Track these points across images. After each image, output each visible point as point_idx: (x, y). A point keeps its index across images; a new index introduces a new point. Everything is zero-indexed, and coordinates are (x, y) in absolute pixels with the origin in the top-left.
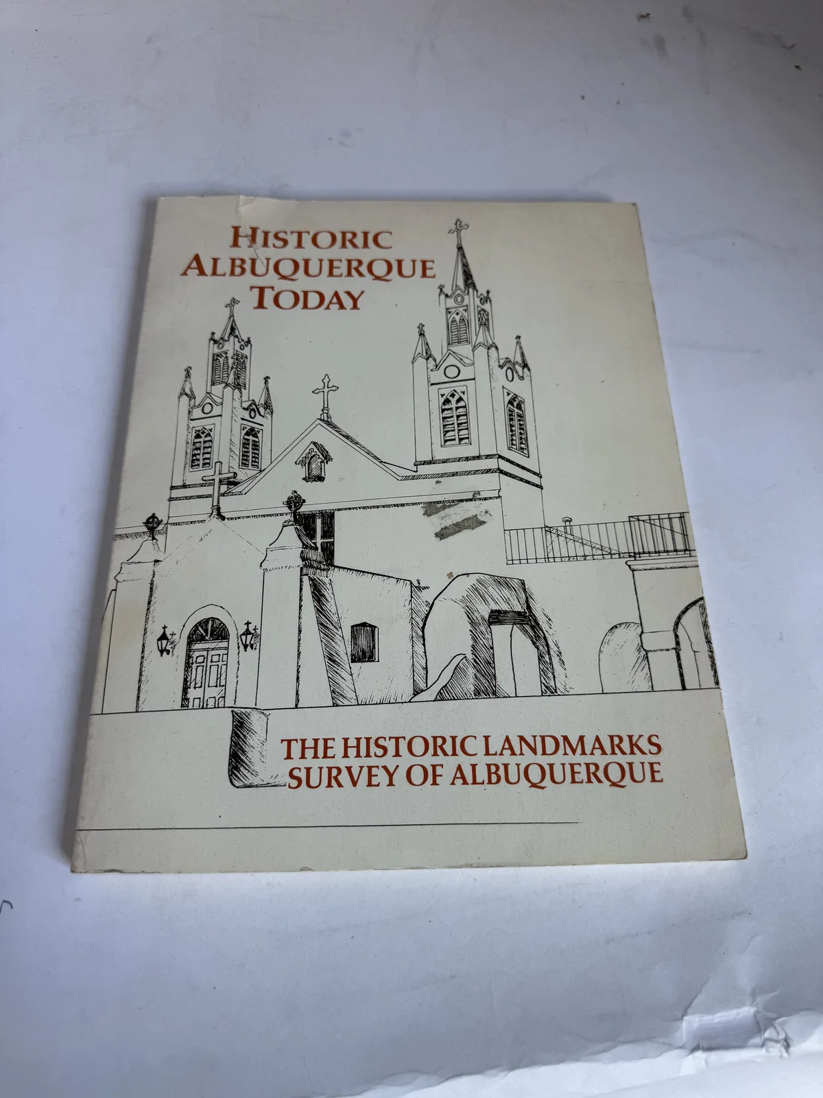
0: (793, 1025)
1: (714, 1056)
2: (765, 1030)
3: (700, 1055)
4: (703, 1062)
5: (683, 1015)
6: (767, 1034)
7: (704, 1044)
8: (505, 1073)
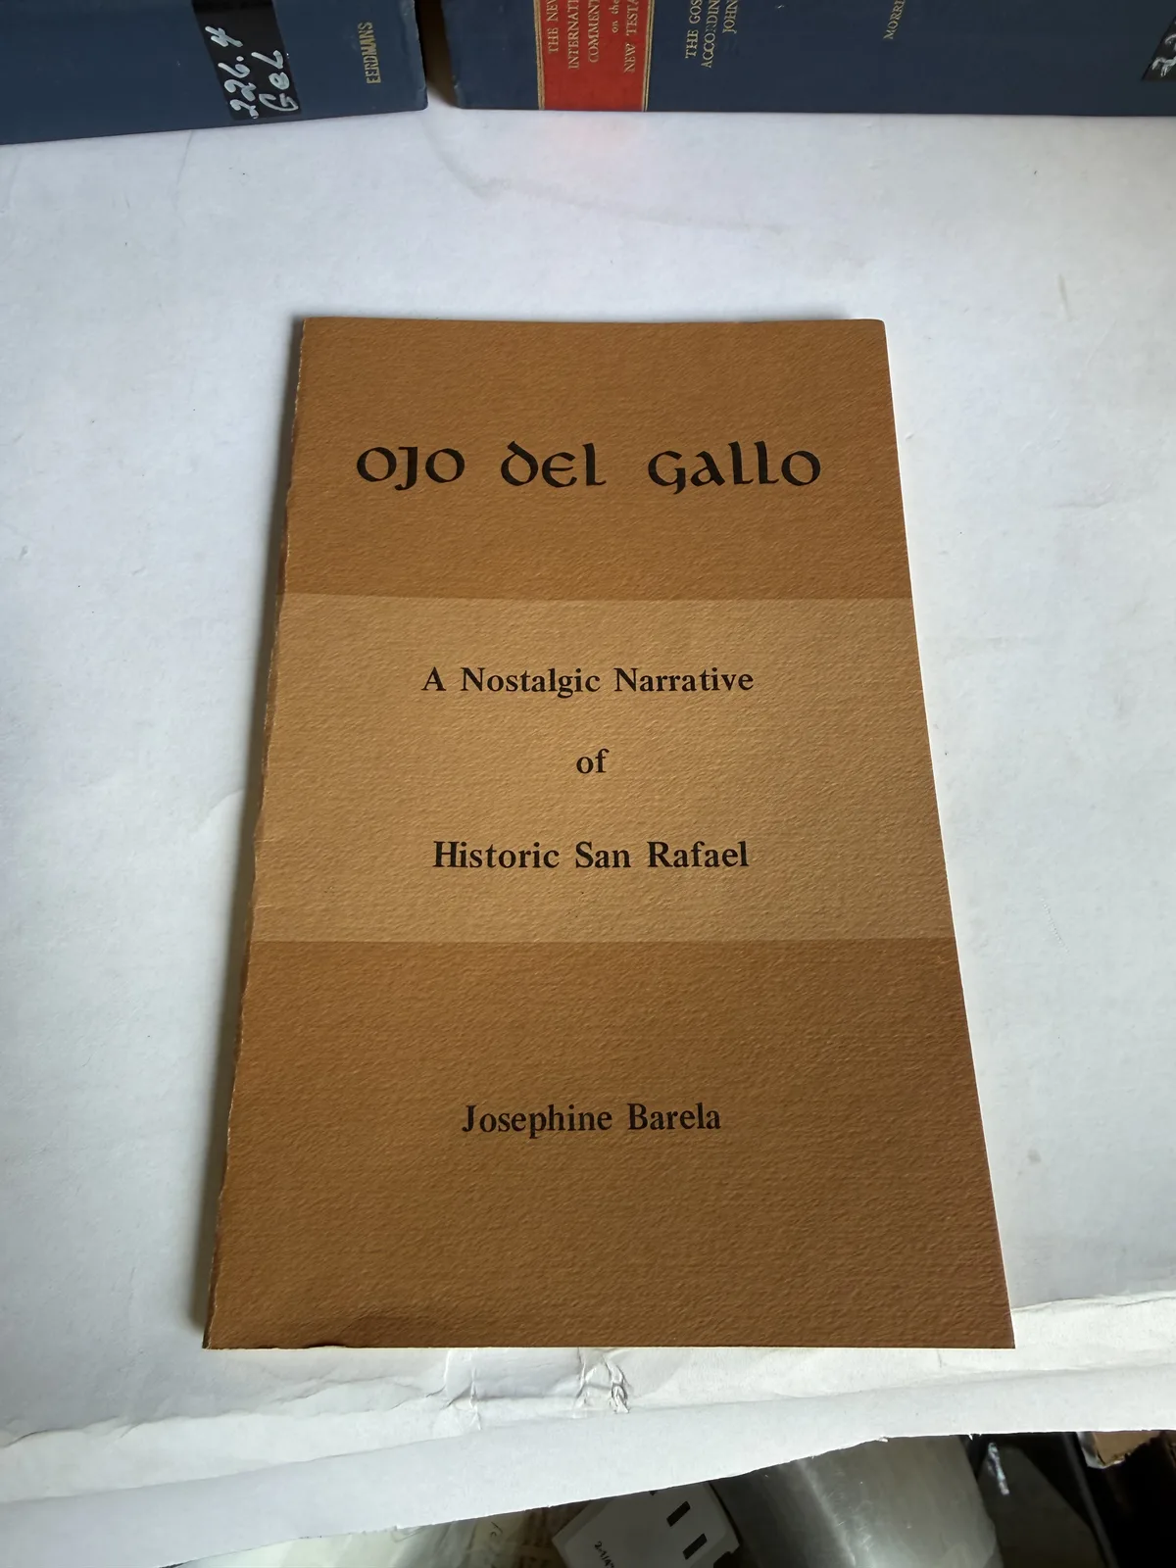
1: (492, 1410)
2: (589, 1368)
3: (467, 1405)
4: (476, 1418)
6: (590, 1375)
7: (478, 1388)
8: (124, 1429)
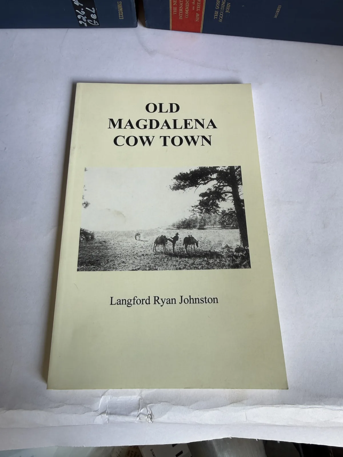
0: (156, 408)
1: (112, 418)
3: (105, 416)
4: (107, 419)
5: (102, 396)
6: (142, 411)
